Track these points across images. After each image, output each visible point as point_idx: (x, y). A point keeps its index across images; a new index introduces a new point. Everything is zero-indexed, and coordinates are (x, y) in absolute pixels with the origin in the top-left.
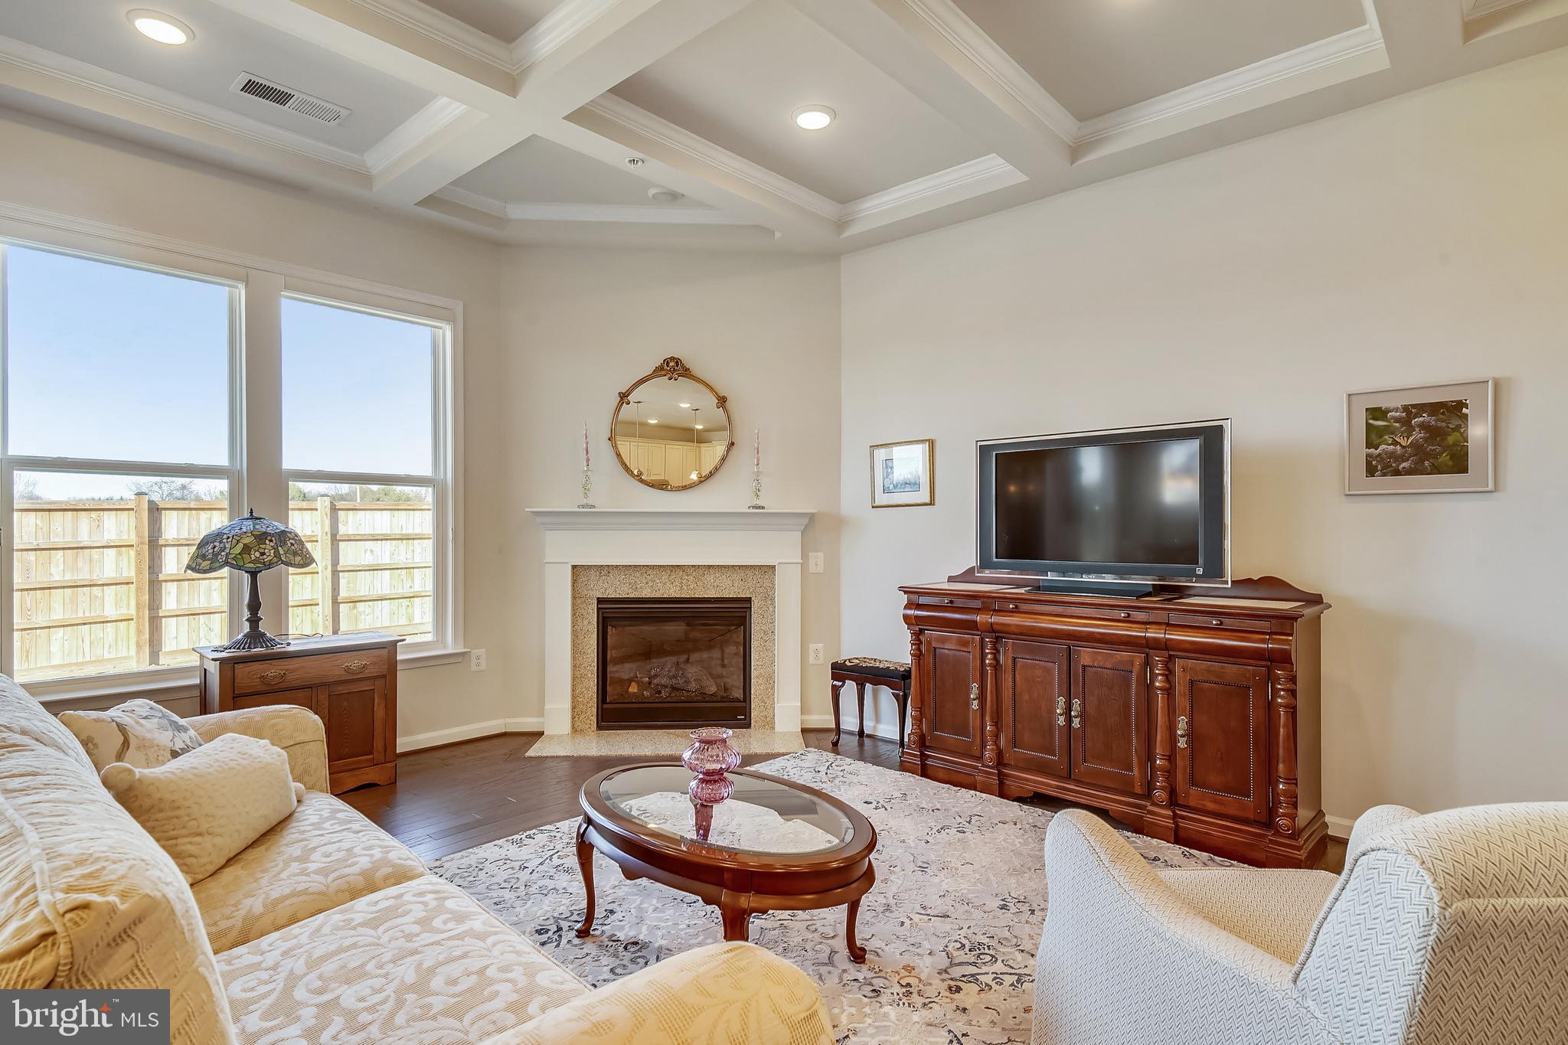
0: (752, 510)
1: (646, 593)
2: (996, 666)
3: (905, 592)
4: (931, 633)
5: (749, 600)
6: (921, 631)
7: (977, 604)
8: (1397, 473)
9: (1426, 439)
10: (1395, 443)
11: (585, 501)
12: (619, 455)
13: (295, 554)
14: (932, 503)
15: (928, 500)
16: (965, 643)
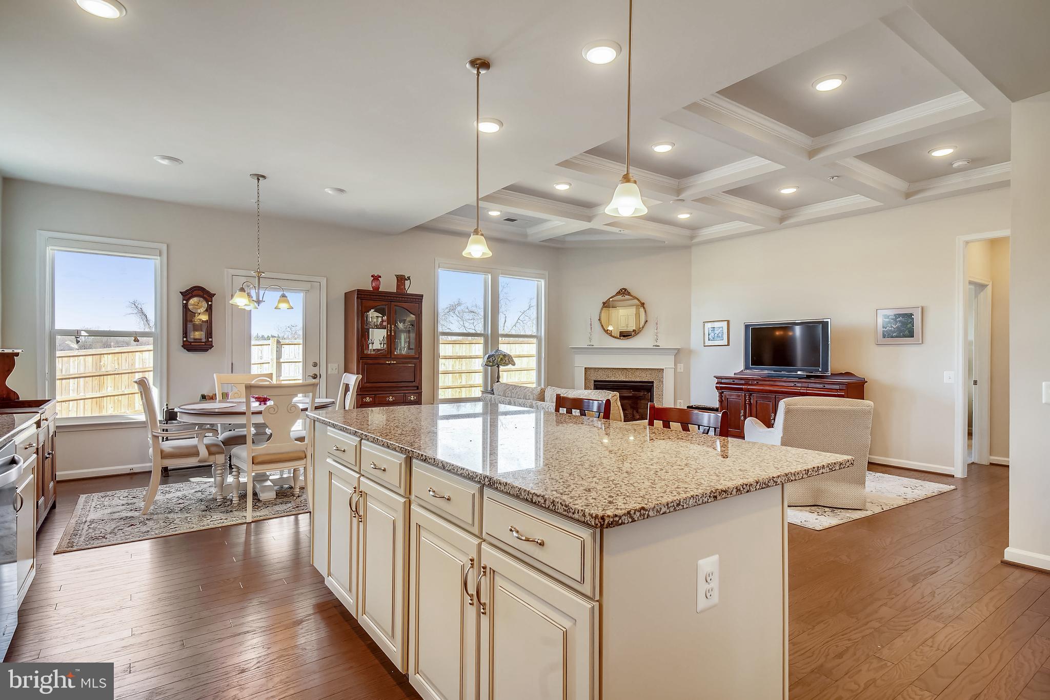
0: (654, 347)
1: (613, 379)
2: (750, 404)
3: (717, 378)
4: (726, 393)
5: (652, 382)
6: (723, 392)
7: (743, 382)
8: (892, 337)
9: (901, 326)
10: (892, 327)
11: (590, 344)
12: (602, 326)
14: (728, 345)
15: (727, 344)
16: (739, 396)
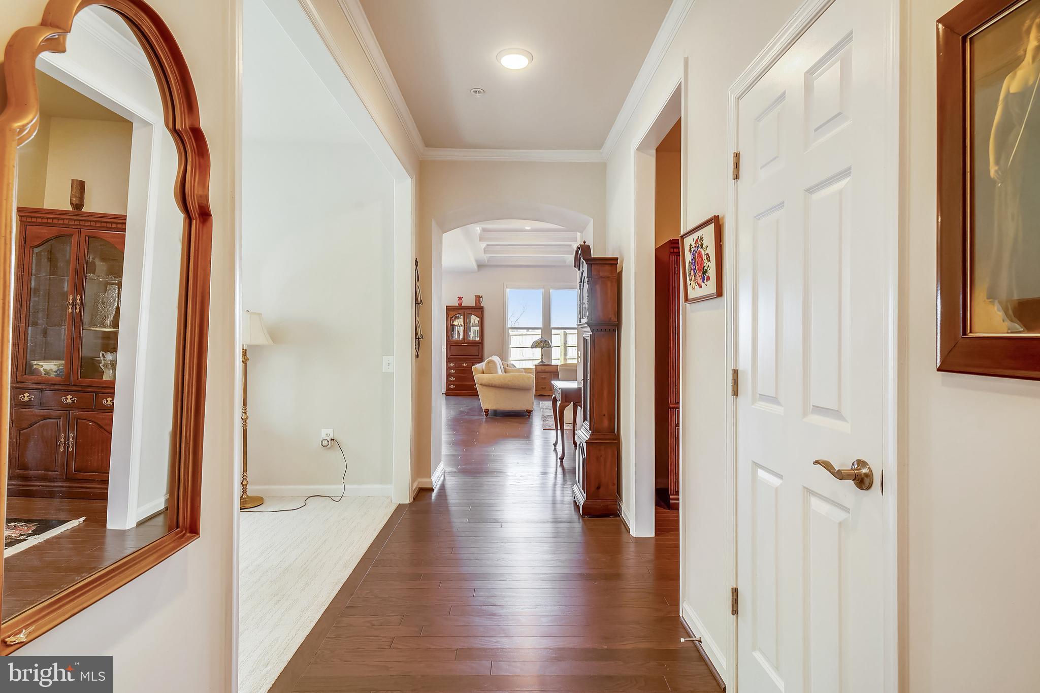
13: (548, 345)
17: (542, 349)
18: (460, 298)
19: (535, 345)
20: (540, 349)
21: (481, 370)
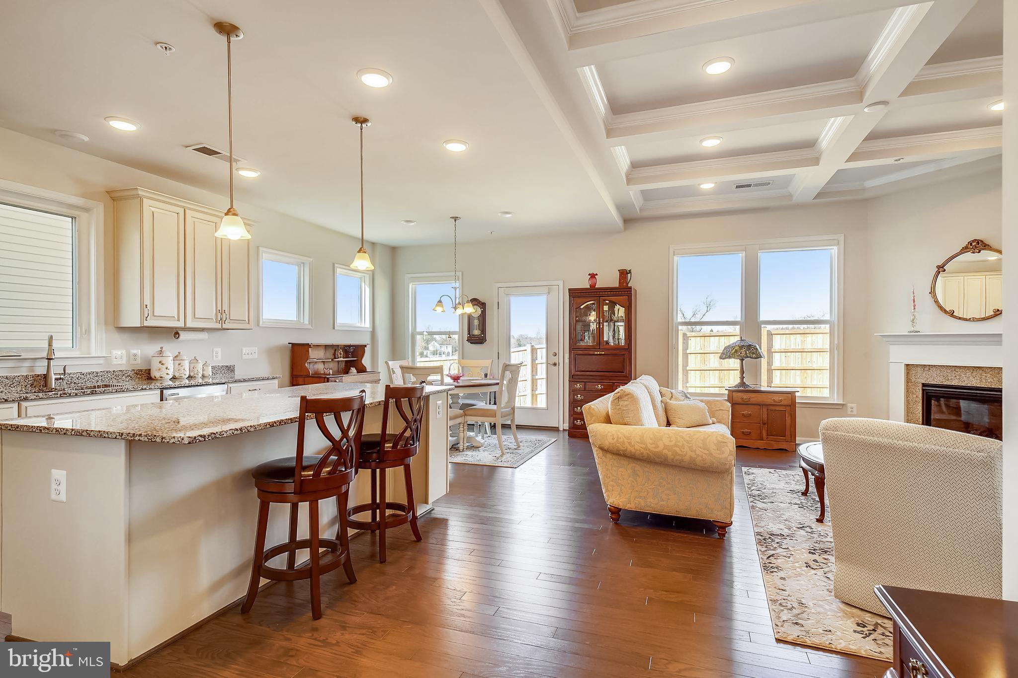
1: (955, 383)
11: (912, 329)
12: (937, 301)
13: (753, 353)
17: (742, 360)
18: (593, 276)
19: (727, 354)
20: (738, 361)
21: (604, 414)
